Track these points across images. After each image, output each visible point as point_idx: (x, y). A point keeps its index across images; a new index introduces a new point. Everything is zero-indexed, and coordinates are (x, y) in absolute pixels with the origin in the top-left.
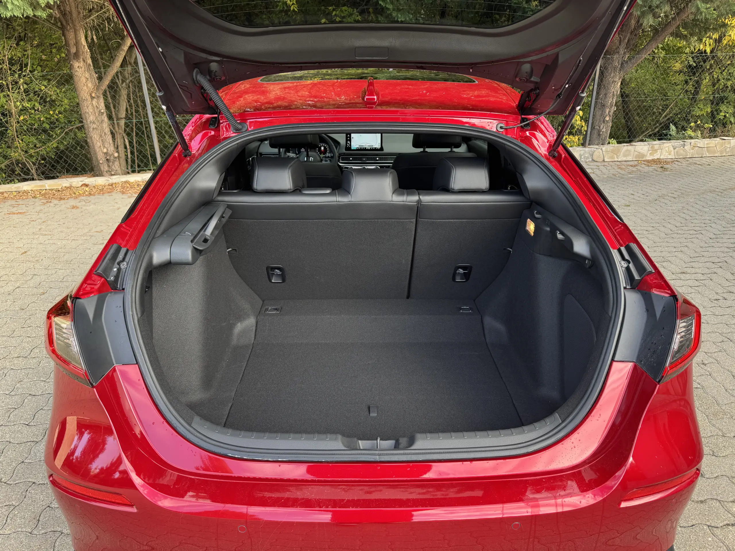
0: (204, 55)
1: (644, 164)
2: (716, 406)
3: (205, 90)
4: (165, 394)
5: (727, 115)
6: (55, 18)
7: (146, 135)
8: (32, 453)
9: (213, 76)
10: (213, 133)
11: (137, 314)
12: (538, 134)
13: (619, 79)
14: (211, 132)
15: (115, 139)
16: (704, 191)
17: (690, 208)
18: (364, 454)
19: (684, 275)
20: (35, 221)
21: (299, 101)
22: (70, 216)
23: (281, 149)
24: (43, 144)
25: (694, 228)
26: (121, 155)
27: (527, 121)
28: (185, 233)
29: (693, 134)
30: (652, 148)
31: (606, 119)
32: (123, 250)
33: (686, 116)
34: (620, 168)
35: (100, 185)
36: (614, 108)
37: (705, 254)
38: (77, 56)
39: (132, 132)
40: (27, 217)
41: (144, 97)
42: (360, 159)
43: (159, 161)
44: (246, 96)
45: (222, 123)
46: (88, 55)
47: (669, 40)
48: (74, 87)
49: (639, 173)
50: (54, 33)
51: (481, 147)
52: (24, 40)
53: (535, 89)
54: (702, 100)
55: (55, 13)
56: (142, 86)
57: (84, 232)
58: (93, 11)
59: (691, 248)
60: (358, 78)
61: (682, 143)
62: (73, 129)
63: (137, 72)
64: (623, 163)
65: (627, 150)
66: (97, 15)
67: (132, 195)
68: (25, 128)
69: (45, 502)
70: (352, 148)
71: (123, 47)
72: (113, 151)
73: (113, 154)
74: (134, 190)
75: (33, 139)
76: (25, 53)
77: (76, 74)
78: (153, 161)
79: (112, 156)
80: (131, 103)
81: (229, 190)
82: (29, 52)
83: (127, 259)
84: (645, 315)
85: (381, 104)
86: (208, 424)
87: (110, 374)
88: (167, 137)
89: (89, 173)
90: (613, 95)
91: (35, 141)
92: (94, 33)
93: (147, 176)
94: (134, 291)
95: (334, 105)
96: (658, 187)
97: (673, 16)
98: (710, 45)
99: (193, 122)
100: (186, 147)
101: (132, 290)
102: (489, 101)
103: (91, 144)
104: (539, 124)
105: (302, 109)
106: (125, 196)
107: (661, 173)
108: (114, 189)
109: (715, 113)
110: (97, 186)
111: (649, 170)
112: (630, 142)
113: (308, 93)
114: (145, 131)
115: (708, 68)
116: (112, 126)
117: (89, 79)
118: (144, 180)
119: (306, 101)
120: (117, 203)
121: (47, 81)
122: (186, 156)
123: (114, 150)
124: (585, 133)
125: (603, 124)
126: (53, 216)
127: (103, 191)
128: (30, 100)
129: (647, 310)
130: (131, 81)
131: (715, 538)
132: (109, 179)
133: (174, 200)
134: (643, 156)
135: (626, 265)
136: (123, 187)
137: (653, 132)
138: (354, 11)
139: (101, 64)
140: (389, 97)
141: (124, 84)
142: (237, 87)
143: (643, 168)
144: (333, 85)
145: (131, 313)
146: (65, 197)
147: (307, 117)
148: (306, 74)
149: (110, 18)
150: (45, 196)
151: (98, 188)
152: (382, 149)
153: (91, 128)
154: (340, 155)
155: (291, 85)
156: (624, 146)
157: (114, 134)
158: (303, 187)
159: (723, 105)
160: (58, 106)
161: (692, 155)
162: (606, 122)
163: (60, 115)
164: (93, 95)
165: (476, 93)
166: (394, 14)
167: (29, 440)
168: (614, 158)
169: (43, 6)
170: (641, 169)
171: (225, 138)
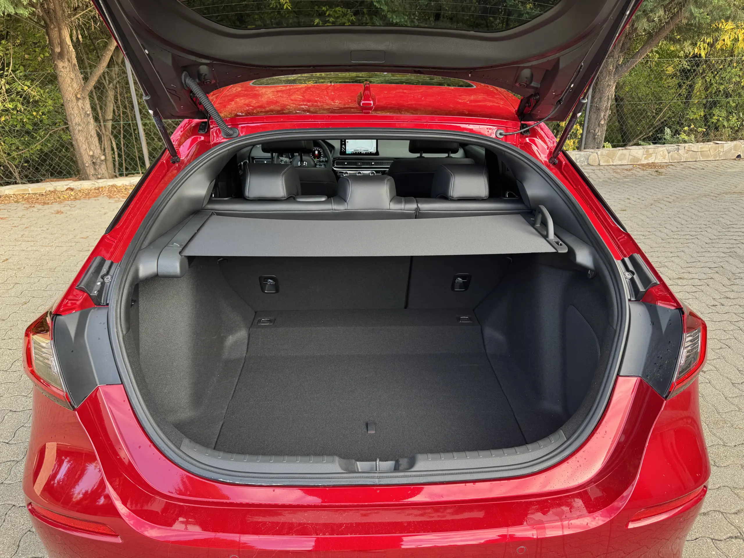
0: (193, 58)
1: (639, 168)
2: (717, 414)
3: (194, 94)
4: (152, 416)
5: (721, 119)
6: (38, 16)
7: (134, 137)
8: (12, 473)
9: (203, 80)
10: (203, 138)
11: (122, 331)
12: (538, 141)
13: (614, 83)
14: (200, 138)
15: (102, 142)
16: (698, 196)
17: (685, 213)
18: (363, 477)
19: (681, 280)
20: (18, 226)
21: (292, 105)
22: (54, 221)
23: (274, 154)
24: (26, 146)
25: (690, 233)
26: (108, 158)
27: (527, 127)
28: (173, 244)
29: (686, 138)
30: (647, 151)
31: (601, 122)
32: (108, 263)
33: (680, 120)
34: (615, 172)
35: (86, 189)
36: (609, 112)
37: (701, 259)
38: (61, 55)
39: (120, 134)
40: (9, 222)
41: (132, 99)
42: (355, 164)
43: (148, 165)
44: (238, 100)
45: (212, 128)
46: (74, 55)
47: (663, 43)
48: (59, 88)
49: (634, 177)
50: (38, 32)
51: (478, 152)
52: (6, 38)
53: (535, 95)
54: (695, 104)
55: (38, 11)
56: (129, 87)
57: (69, 238)
58: (78, 9)
59: (687, 253)
60: (353, 82)
61: (676, 147)
62: (57, 130)
63: (125, 72)
64: (618, 167)
65: (621, 154)
66: (82, 13)
67: (119, 199)
68: (7, 129)
69: (25, 526)
70: (347, 153)
71: (109, 47)
72: (100, 154)
73: (99, 157)
74: (121, 194)
75: (16, 141)
76: (7, 52)
77: (60, 74)
78: (141, 164)
79: (98, 159)
80: (118, 105)
81: (219, 197)
82: (11, 51)
83: (111, 272)
84: (650, 327)
85: (377, 109)
86: (198, 446)
87: (94, 395)
88: (156, 140)
89: (74, 177)
90: (608, 99)
91: (18, 143)
92: (79, 32)
93: (135, 180)
94: (119, 306)
95: (328, 109)
96: (653, 191)
97: (667, 21)
98: (704, 49)
99: (181, 127)
100: (175, 153)
101: (117, 306)
102: (485, 107)
103: (76, 147)
104: (539, 130)
105: (295, 114)
106: (112, 201)
107: (656, 177)
108: (101, 194)
109: (708, 117)
110: (82, 190)
111: (644, 173)
112: (624, 146)
113: (302, 97)
114: (133, 134)
115: (701, 72)
116: (99, 127)
117: (75, 80)
118: (132, 184)
119: (300, 105)
120: (103, 208)
121: (30, 81)
122: (174, 163)
123: (100, 152)
124: (580, 137)
125: (598, 128)
126: (36, 222)
127: (88, 195)
128: (12, 100)
129: (653, 323)
130: (119, 82)
131: (719, 551)
132: (96, 183)
133: (161, 209)
134: (638, 160)
135: (630, 277)
136: (110, 191)
137: (647, 136)
138: (347, 11)
139: (87, 64)
140: (384, 102)
141: (111, 85)
142: (228, 90)
143: (638, 172)
144: (327, 87)
145: (115, 330)
146: (49, 201)
147: (300, 122)
148: (299, 77)
149: (96, 17)
150: (28, 200)
151: (83, 192)
152: (377, 153)
153: (77, 130)
154: (335, 159)
155: (284, 88)
156: (619, 150)
157: (101, 137)
158: (297, 194)
159: (715, 109)
160: (42, 107)
161: (686, 159)
162: (601, 125)
163: (43, 116)
164: (79, 96)
165: (472, 98)
166: (389, 15)
167: (9, 460)
168: (609, 162)
169: (25, 4)
170: (636, 173)
171: (216, 144)
